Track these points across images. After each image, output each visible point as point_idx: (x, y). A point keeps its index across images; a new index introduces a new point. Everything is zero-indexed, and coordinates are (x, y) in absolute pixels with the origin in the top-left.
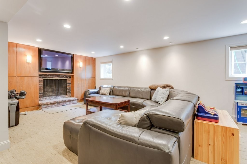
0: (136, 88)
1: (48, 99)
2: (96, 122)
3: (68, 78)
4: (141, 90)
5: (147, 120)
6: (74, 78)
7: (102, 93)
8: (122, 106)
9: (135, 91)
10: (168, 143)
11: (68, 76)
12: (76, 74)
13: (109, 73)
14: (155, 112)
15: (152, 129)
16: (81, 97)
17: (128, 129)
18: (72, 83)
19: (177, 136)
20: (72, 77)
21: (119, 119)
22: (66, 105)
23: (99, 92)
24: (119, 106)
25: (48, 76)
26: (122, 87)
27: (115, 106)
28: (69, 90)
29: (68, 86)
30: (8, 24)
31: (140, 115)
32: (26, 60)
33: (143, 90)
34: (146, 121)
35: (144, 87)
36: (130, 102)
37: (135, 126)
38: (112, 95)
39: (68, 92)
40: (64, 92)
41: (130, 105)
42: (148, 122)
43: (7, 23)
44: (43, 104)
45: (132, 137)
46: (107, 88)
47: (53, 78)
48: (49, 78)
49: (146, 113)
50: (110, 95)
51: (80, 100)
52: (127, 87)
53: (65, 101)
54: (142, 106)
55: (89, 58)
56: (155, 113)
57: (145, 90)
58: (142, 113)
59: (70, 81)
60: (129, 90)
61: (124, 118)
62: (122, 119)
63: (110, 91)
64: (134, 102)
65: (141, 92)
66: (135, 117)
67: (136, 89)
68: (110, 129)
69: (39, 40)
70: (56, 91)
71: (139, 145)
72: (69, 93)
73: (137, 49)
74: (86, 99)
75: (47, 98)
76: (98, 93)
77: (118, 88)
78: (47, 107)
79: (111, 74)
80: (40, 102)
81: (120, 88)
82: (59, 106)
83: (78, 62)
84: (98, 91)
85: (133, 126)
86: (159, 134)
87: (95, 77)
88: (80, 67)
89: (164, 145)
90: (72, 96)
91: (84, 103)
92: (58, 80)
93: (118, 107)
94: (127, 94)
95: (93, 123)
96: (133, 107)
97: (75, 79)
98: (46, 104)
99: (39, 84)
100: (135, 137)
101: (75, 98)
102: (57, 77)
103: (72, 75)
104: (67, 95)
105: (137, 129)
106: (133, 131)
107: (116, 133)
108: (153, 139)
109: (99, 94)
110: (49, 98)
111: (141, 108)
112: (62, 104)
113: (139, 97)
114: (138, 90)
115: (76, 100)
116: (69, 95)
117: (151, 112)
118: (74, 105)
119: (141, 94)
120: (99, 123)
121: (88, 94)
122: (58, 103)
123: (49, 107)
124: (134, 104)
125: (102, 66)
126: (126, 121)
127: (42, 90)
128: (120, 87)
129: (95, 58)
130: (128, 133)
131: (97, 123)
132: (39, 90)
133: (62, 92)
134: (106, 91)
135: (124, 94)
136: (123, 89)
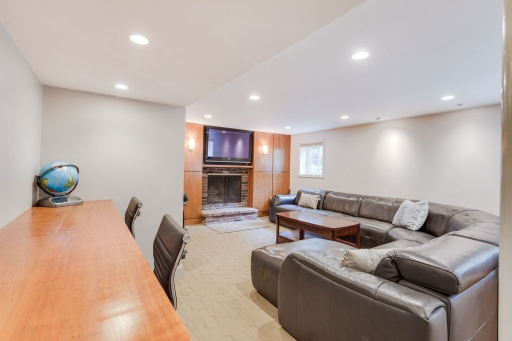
0: (374, 198)
1: (213, 208)
2: (307, 257)
3: (243, 173)
4: (387, 205)
5: (393, 267)
6: (253, 173)
7: (303, 204)
8: (344, 235)
9: (372, 205)
10: (425, 305)
11: (244, 170)
12: (256, 166)
13: (316, 163)
14: (406, 255)
15: (400, 282)
16: (264, 207)
17: (358, 276)
18: (250, 182)
19: (446, 300)
20: (250, 172)
21: (343, 259)
22: (240, 220)
23: (296, 201)
24: (338, 234)
25: (215, 169)
26: (344, 195)
27: (331, 234)
28: (245, 193)
29: (244, 188)
30: (187, 108)
31: (380, 256)
32: (188, 146)
33: (391, 204)
34: (390, 268)
35: (394, 199)
36: (361, 226)
37: (371, 273)
38: (323, 209)
39: (243, 198)
40: (236, 197)
41: (361, 233)
42: (394, 270)
43: (184, 107)
44: (208, 216)
45: (365, 288)
46: (312, 196)
47: (221, 173)
48: (216, 173)
49: (391, 255)
50: (318, 208)
51: (262, 213)
52: (355, 196)
53: (239, 214)
54: (387, 239)
55: (280, 135)
56: (407, 257)
57: (394, 205)
58: (384, 254)
59: (246, 178)
60: (358, 201)
61: (351, 258)
62: (349, 258)
63: (319, 202)
64: (369, 228)
65: (386, 207)
66: (371, 259)
67: (374, 201)
68: (330, 271)
69: (208, 116)
70: (225, 194)
71: (376, 301)
72: (245, 199)
73: (378, 119)
74: (277, 215)
75: (212, 206)
76: (294, 202)
77: (335, 196)
78: (213, 221)
79: (321, 167)
80: (204, 212)
81: (338, 197)
82: (229, 221)
83: (261, 145)
84: (295, 199)
85: (366, 273)
86: (411, 291)
87: (289, 172)
88: (264, 154)
89: (417, 307)
90: (250, 205)
91: (269, 220)
92: (228, 176)
93: (336, 235)
94: (354, 209)
95: (303, 259)
96: (367, 239)
97: (255, 174)
98: (211, 217)
99: (203, 184)
100: (371, 289)
101: (254, 209)
102: (227, 172)
103: (250, 168)
104: (241, 203)
105: (373, 278)
106: (368, 279)
107: (339, 277)
108: (400, 295)
109: (297, 204)
110: (215, 206)
111: (385, 243)
112: (234, 219)
113: (380, 218)
114: (379, 203)
115: (255, 213)
116: (244, 202)
117: (399, 255)
118: (252, 221)
119: (385, 212)
120: (312, 260)
121: (276, 203)
122: (228, 216)
123: (215, 221)
124: (369, 232)
125: (303, 151)
126: (355, 263)
127: (205, 192)
128: (338, 194)
129: (290, 136)
130: (359, 281)
131: (308, 259)
132: (203, 193)
133: (233, 197)
134: (311, 200)
135: (347, 208)
136: (346, 198)
